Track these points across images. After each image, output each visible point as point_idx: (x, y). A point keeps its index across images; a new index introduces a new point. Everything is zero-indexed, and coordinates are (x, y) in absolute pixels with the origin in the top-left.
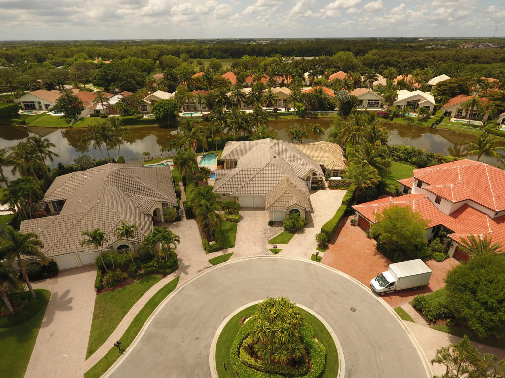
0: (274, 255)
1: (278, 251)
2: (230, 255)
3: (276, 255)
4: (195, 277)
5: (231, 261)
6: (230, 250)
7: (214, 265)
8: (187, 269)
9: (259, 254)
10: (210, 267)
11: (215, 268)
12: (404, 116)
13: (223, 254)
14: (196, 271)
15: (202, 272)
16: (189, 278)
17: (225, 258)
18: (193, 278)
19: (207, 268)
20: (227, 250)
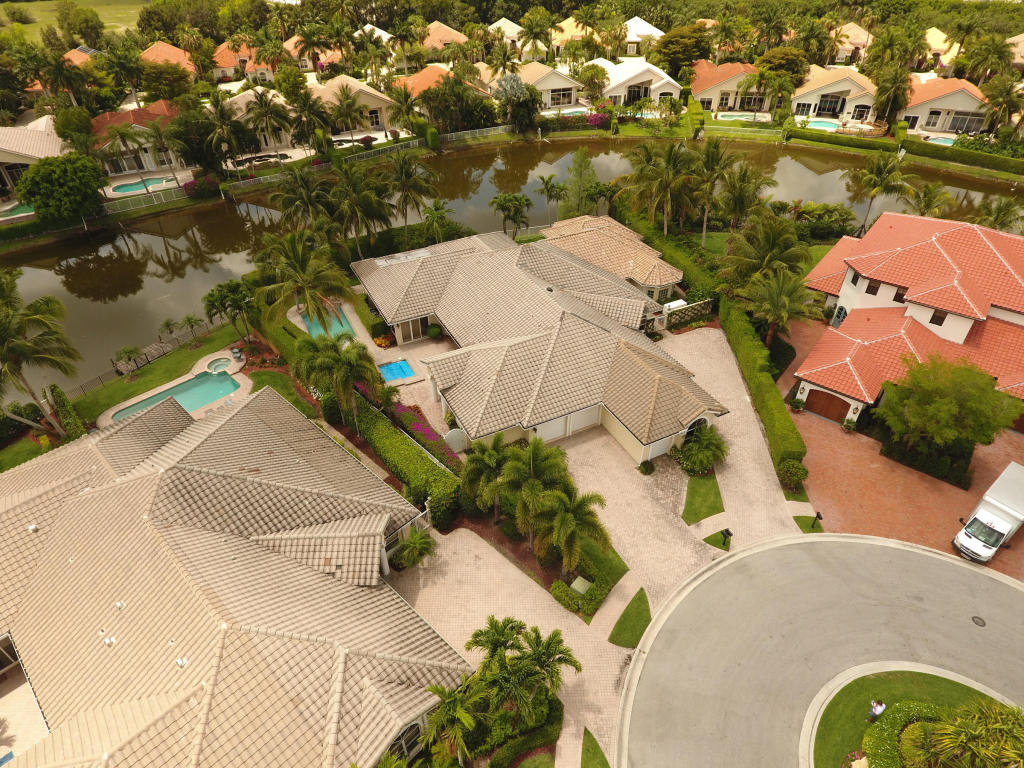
1: (725, 537)
2: (641, 599)
3: (730, 552)
4: (624, 707)
6: (628, 586)
7: (633, 647)
9: (696, 565)
10: (630, 657)
11: (644, 655)
12: (636, 120)
14: (611, 688)
15: (626, 682)
18: (623, 715)
19: (627, 663)
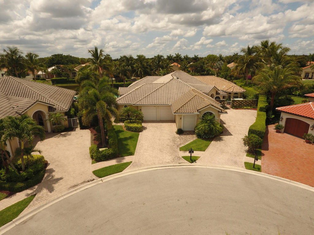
0: (190, 164)
1: (195, 159)
3: (192, 164)
4: (64, 195)
5: (126, 172)
7: (100, 177)
8: (54, 183)
10: (94, 180)
11: (101, 182)
13: (117, 163)
14: (68, 186)
15: (79, 187)
16: (52, 198)
17: (119, 169)
19: (89, 181)
20: (124, 159)
